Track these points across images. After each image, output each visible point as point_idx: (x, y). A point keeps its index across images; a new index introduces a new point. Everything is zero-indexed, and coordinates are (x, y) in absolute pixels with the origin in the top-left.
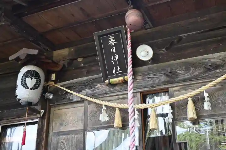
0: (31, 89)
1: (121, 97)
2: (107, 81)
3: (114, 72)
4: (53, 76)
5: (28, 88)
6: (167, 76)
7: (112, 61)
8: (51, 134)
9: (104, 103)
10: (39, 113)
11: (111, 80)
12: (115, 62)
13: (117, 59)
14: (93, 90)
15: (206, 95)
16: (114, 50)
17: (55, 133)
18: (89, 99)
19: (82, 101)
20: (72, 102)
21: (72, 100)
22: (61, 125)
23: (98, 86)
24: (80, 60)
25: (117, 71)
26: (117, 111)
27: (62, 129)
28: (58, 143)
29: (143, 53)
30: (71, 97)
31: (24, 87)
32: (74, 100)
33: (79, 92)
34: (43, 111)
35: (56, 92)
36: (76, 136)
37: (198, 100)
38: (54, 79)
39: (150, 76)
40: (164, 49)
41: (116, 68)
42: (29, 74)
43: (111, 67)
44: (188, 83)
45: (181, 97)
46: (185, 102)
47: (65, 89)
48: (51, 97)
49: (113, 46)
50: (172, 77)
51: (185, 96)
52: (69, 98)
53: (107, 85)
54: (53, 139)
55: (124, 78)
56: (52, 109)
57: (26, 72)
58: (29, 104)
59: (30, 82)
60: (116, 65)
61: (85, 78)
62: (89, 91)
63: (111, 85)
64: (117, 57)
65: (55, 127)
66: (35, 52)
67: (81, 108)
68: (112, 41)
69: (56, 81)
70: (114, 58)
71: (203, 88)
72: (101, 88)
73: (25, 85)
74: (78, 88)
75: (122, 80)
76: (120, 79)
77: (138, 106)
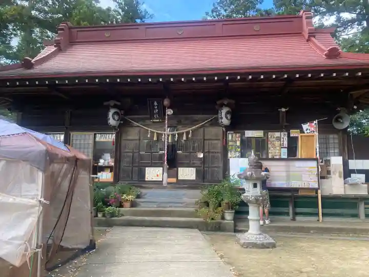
2: (151, 120)
3: (155, 117)
7: (155, 112)
8: (122, 140)
9: (149, 129)
11: (153, 120)
14: (144, 123)
15: (191, 131)
16: (156, 107)
17: (124, 139)
18: (142, 127)
19: (138, 127)
20: (132, 126)
22: (128, 136)
23: (147, 121)
26: (155, 134)
27: (128, 138)
28: (126, 144)
29: (169, 112)
30: (131, 123)
32: (134, 126)
33: (137, 122)
34: (119, 130)
37: (188, 133)
42: (115, 113)
43: (154, 114)
44: (185, 126)
45: (182, 131)
46: (183, 133)
47: (129, 120)
48: (122, 123)
50: (179, 123)
51: (183, 131)
54: (123, 143)
55: (160, 120)
56: (122, 128)
58: (114, 127)
59: (116, 117)
60: (156, 114)
62: (142, 122)
63: (153, 122)
64: (157, 110)
65: (124, 137)
67: (137, 130)
68: (156, 104)
71: (190, 129)
72: (148, 122)
73: (114, 119)
74: (137, 121)
76: (158, 120)
77: (164, 133)
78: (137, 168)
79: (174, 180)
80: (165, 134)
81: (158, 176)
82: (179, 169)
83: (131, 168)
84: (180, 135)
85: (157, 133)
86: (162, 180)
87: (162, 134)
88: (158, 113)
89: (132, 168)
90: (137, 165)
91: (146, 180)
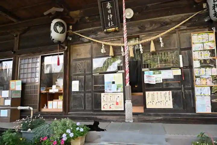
0: (60, 33)
1: (112, 40)
2: (105, 30)
3: (109, 25)
4: (71, 27)
5: (58, 33)
6: (140, 28)
7: (108, 18)
8: (72, 60)
9: (103, 43)
10: (64, 48)
11: (107, 29)
12: (110, 19)
13: (111, 17)
14: (96, 36)
15: (161, 39)
16: (110, 11)
17: (74, 59)
18: (94, 40)
19: (90, 41)
20: (83, 42)
21: (83, 41)
22: (77, 55)
23: (99, 33)
24: (87, 18)
25: (111, 24)
26: (111, 47)
27: (78, 57)
28: (76, 65)
29: (128, 14)
31: (56, 32)
32: (85, 41)
33: (88, 36)
34: (67, 47)
35: (73, 36)
36: (87, 61)
37: (157, 42)
38: (71, 29)
39: (130, 28)
40: (138, 13)
41: (111, 23)
42: (58, 24)
43: (108, 21)
44: (150, 33)
45: (147, 40)
46: (149, 43)
47: (79, 35)
48: (71, 39)
49: (109, 9)
50: (142, 29)
51: (149, 39)
52: (82, 40)
53: (105, 33)
54: (73, 63)
55: (115, 28)
56: (71, 46)
57: (56, 23)
58: (59, 42)
59: (59, 29)
60: (110, 21)
61: (91, 29)
62: (94, 36)
63: (107, 33)
64: (111, 16)
65: (74, 56)
66: (62, 10)
67: (89, 46)
68: (109, 6)
69: (73, 30)
70: (110, 16)
71: (159, 35)
73: (56, 31)
74: (87, 34)
75: (114, 30)
76: (113, 29)
77: (123, 45)
78: (90, 94)
79: (140, 110)
80: (124, 47)
81: (117, 104)
82: (147, 93)
83: (83, 94)
84: (146, 46)
85: (113, 46)
86: (123, 109)
87: (120, 47)
88: (113, 19)
89: (85, 95)
90: (90, 90)
91: (102, 109)
